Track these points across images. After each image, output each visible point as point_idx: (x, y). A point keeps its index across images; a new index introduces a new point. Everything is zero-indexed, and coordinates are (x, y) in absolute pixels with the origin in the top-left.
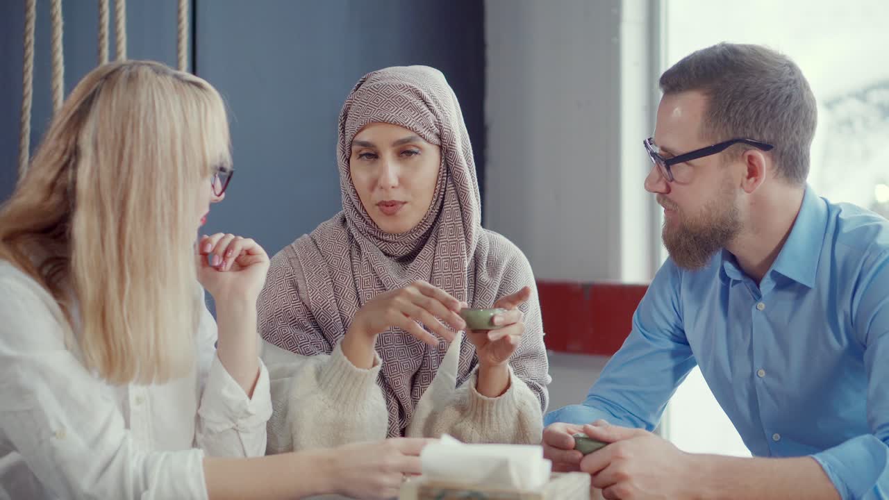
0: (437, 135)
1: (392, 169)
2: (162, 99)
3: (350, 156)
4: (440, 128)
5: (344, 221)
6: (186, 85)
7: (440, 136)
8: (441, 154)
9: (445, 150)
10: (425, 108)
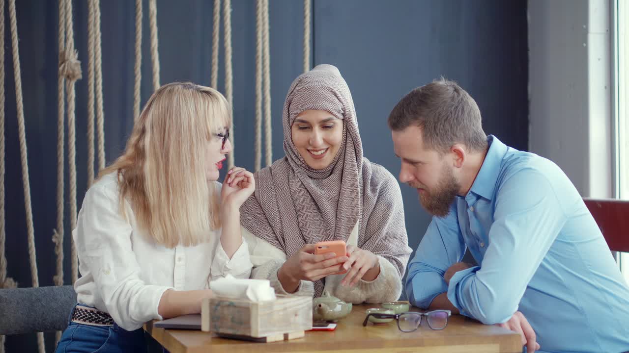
0: (342, 114)
1: (319, 135)
2: (184, 102)
3: (292, 125)
4: (344, 110)
5: (287, 160)
6: (200, 94)
7: (344, 115)
8: (343, 123)
9: (346, 121)
10: (336, 100)
